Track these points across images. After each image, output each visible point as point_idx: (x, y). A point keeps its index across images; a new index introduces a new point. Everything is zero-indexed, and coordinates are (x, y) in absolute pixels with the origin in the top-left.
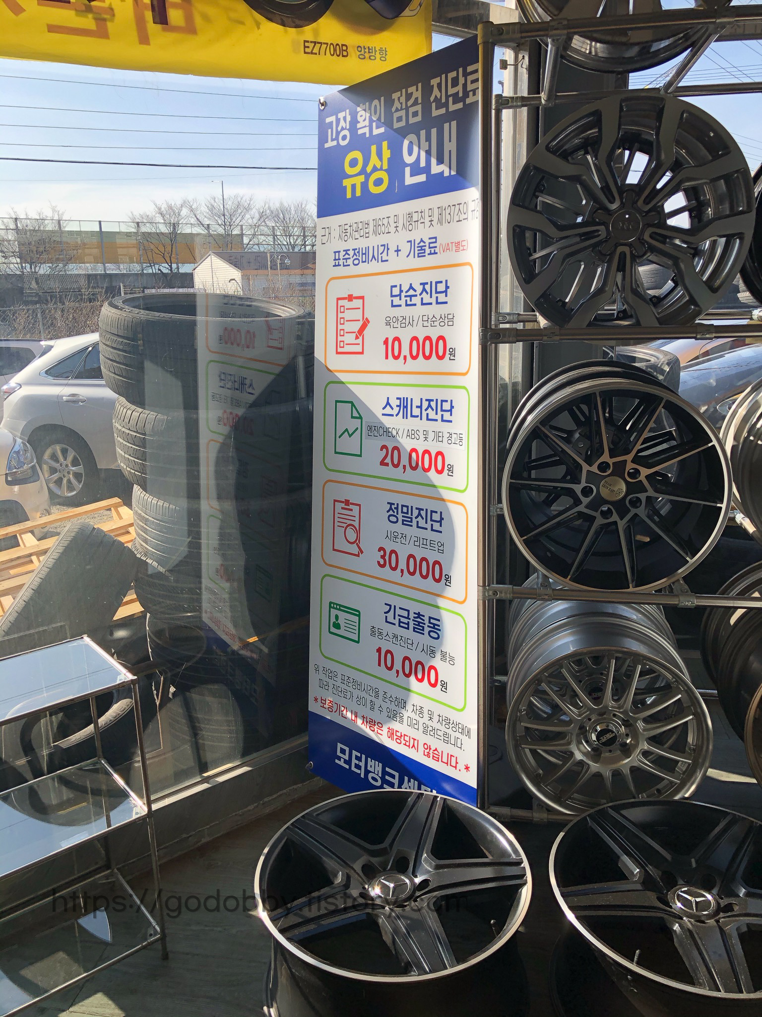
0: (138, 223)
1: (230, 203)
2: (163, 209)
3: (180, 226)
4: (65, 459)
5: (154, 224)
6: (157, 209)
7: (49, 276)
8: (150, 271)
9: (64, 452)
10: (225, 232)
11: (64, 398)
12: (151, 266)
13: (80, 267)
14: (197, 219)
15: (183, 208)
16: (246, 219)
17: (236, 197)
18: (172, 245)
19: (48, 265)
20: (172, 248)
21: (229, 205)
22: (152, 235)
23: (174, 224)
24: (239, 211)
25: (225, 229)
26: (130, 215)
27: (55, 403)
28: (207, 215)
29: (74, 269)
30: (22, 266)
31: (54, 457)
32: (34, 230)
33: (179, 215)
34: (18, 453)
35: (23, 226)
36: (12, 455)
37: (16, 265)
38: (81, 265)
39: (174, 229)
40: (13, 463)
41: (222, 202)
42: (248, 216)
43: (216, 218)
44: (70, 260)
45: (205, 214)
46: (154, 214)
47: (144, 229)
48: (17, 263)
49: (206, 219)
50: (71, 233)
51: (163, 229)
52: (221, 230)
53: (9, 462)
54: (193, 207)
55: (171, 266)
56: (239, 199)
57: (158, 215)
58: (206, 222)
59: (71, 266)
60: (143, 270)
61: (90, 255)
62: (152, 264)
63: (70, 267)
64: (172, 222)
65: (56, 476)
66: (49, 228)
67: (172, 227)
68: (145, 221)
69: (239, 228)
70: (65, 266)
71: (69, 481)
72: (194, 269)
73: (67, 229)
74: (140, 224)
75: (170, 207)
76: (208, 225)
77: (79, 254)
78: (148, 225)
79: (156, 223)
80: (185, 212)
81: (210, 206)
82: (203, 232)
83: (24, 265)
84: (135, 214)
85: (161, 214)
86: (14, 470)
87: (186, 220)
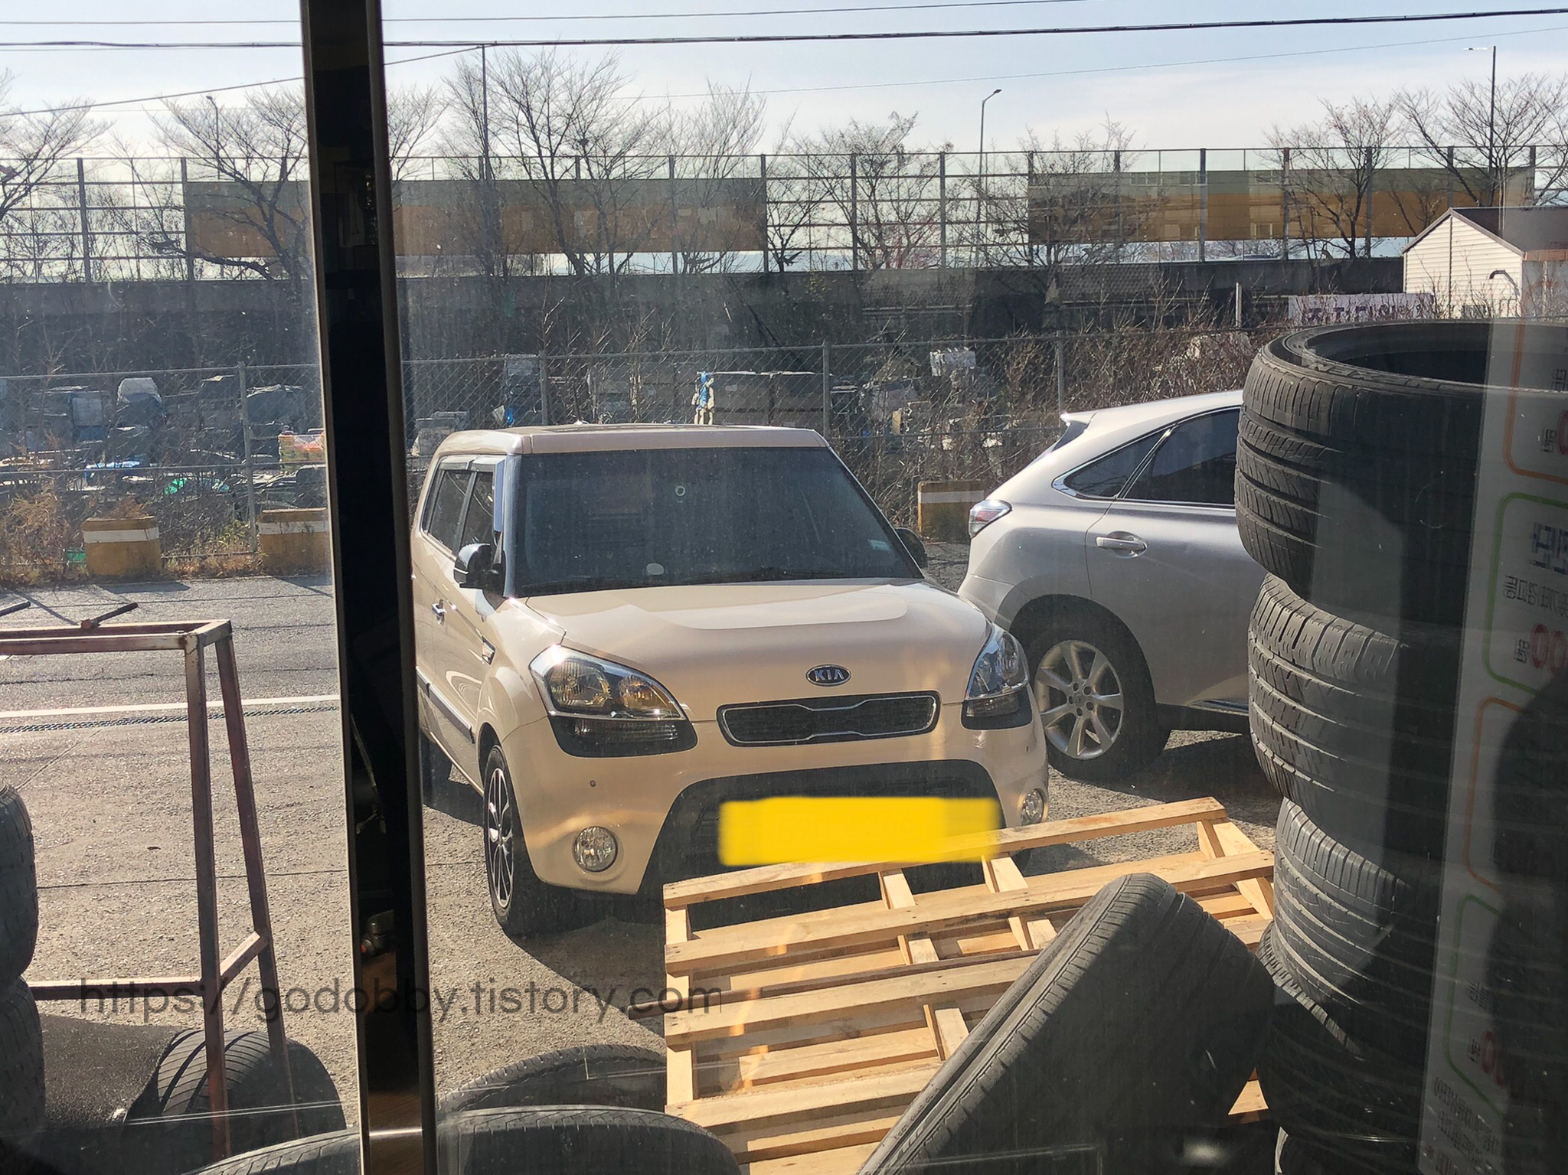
0: (1286, 151)
1: (1509, 96)
2: (1346, 118)
3: (1383, 152)
4: (1086, 674)
5: (1323, 152)
6: (1332, 119)
7: (1083, 269)
8: (1304, 255)
9: (1086, 658)
10: (1491, 162)
11: (1098, 539)
12: (1307, 244)
13: (1148, 249)
14: (1425, 135)
15: (1395, 113)
16: (1545, 130)
17: (1525, 80)
18: (1360, 197)
19: (1084, 246)
20: (1359, 203)
21: (1507, 101)
22: (1317, 176)
23: (1369, 149)
24: (1531, 113)
25: (1490, 157)
26: (1272, 133)
27: (1078, 548)
28: (1450, 128)
29: (1137, 254)
30: (1031, 249)
31: (1062, 669)
32: (1066, 175)
33: (1383, 128)
34: (992, 658)
35: (1045, 166)
36: (982, 662)
37: (1021, 248)
38: (1151, 244)
39: (1369, 160)
40: (983, 680)
41: (1490, 94)
42: (1551, 124)
43: (1472, 132)
44: (1131, 233)
45: (1445, 124)
46: (1324, 129)
47: (1298, 163)
48: (1023, 244)
49: (1446, 135)
50: (1139, 177)
51: (1343, 161)
52: (1480, 160)
53: (974, 676)
54: (1419, 109)
55: (1352, 244)
56: (1533, 86)
57: (1333, 130)
58: (1445, 141)
59: (1130, 248)
60: (1286, 254)
61: (1172, 222)
62: (1310, 241)
63: (1128, 247)
64: (1365, 144)
65: (1060, 711)
66: (1097, 168)
67: (1363, 156)
68: (1302, 145)
69: (1527, 152)
70: (1117, 248)
71: (1089, 725)
72: (1408, 250)
73: (1132, 170)
74: (1291, 152)
75: (1364, 113)
76: (1451, 149)
77: (1150, 221)
78: (1308, 153)
79: (1327, 149)
80: (1397, 119)
81: (1459, 105)
82: (1437, 166)
83: (1035, 247)
84: (1281, 131)
85: (1341, 128)
86: (982, 696)
87: (1398, 139)
